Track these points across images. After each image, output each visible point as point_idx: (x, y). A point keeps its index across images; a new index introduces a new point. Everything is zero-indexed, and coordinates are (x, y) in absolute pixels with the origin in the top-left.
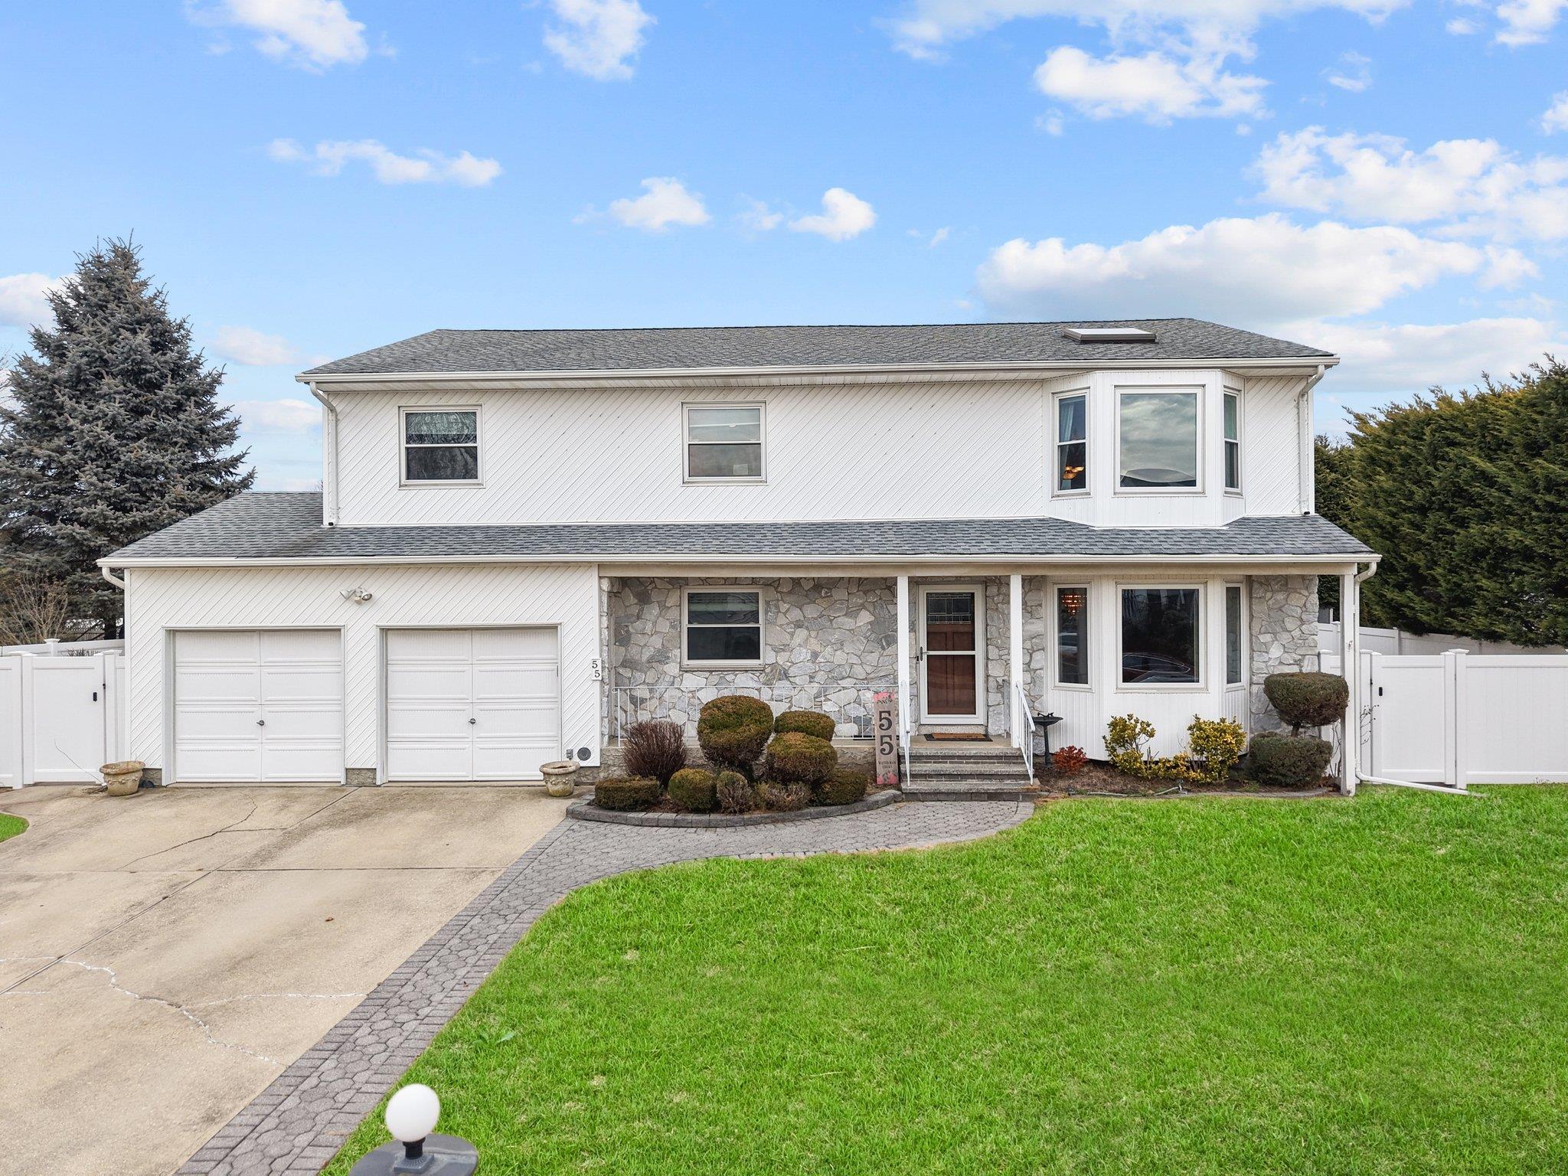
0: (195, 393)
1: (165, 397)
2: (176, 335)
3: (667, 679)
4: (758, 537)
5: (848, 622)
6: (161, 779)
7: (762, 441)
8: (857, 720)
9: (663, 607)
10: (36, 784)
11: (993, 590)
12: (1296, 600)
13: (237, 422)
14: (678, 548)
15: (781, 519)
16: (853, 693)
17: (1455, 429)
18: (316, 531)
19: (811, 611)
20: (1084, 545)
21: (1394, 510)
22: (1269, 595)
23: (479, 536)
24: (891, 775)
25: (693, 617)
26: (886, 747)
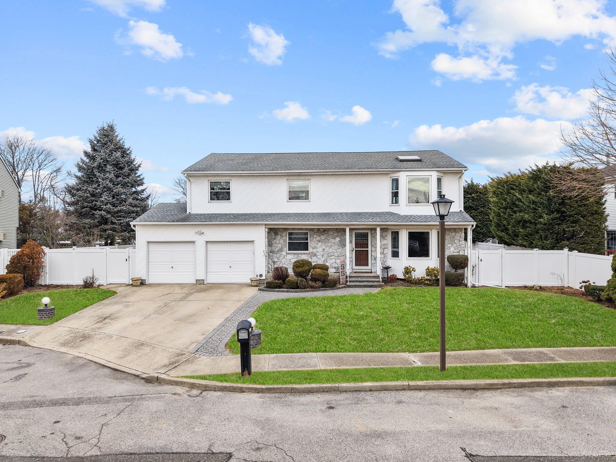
0: (133, 170)
1: (125, 172)
2: (127, 152)
3: (283, 256)
4: (308, 217)
5: (333, 241)
6: (145, 282)
7: (309, 190)
8: (335, 268)
9: (282, 236)
10: (110, 284)
11: (373, 232)
12: (458, 235)
13: (143, 178)
14: (287, 220)
15: (314, 212)
16: (334, 260)
17: (514, 185)
18: (186, 215)
19: (323, 237)
20: (397, 220)
21: (499, 208)
22: (450, 233)
23: (232, 216)
24: (344, 281)
25: (290, 239)
26: (343, 274)
